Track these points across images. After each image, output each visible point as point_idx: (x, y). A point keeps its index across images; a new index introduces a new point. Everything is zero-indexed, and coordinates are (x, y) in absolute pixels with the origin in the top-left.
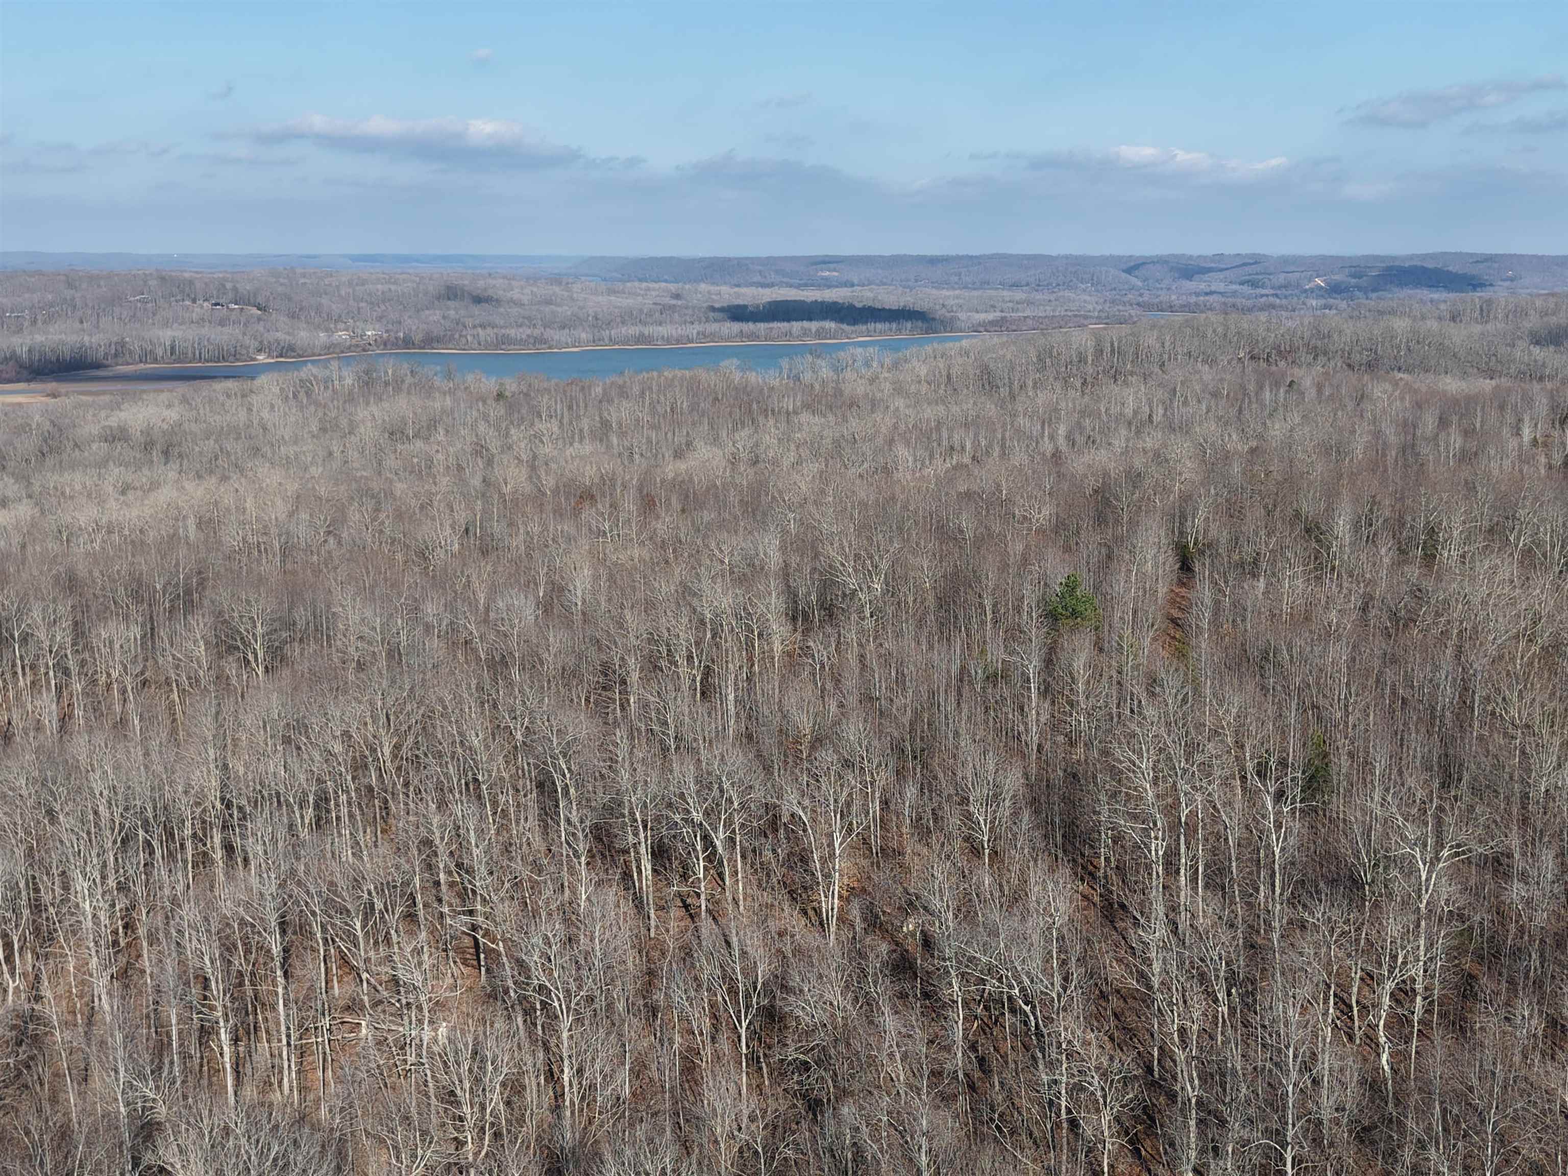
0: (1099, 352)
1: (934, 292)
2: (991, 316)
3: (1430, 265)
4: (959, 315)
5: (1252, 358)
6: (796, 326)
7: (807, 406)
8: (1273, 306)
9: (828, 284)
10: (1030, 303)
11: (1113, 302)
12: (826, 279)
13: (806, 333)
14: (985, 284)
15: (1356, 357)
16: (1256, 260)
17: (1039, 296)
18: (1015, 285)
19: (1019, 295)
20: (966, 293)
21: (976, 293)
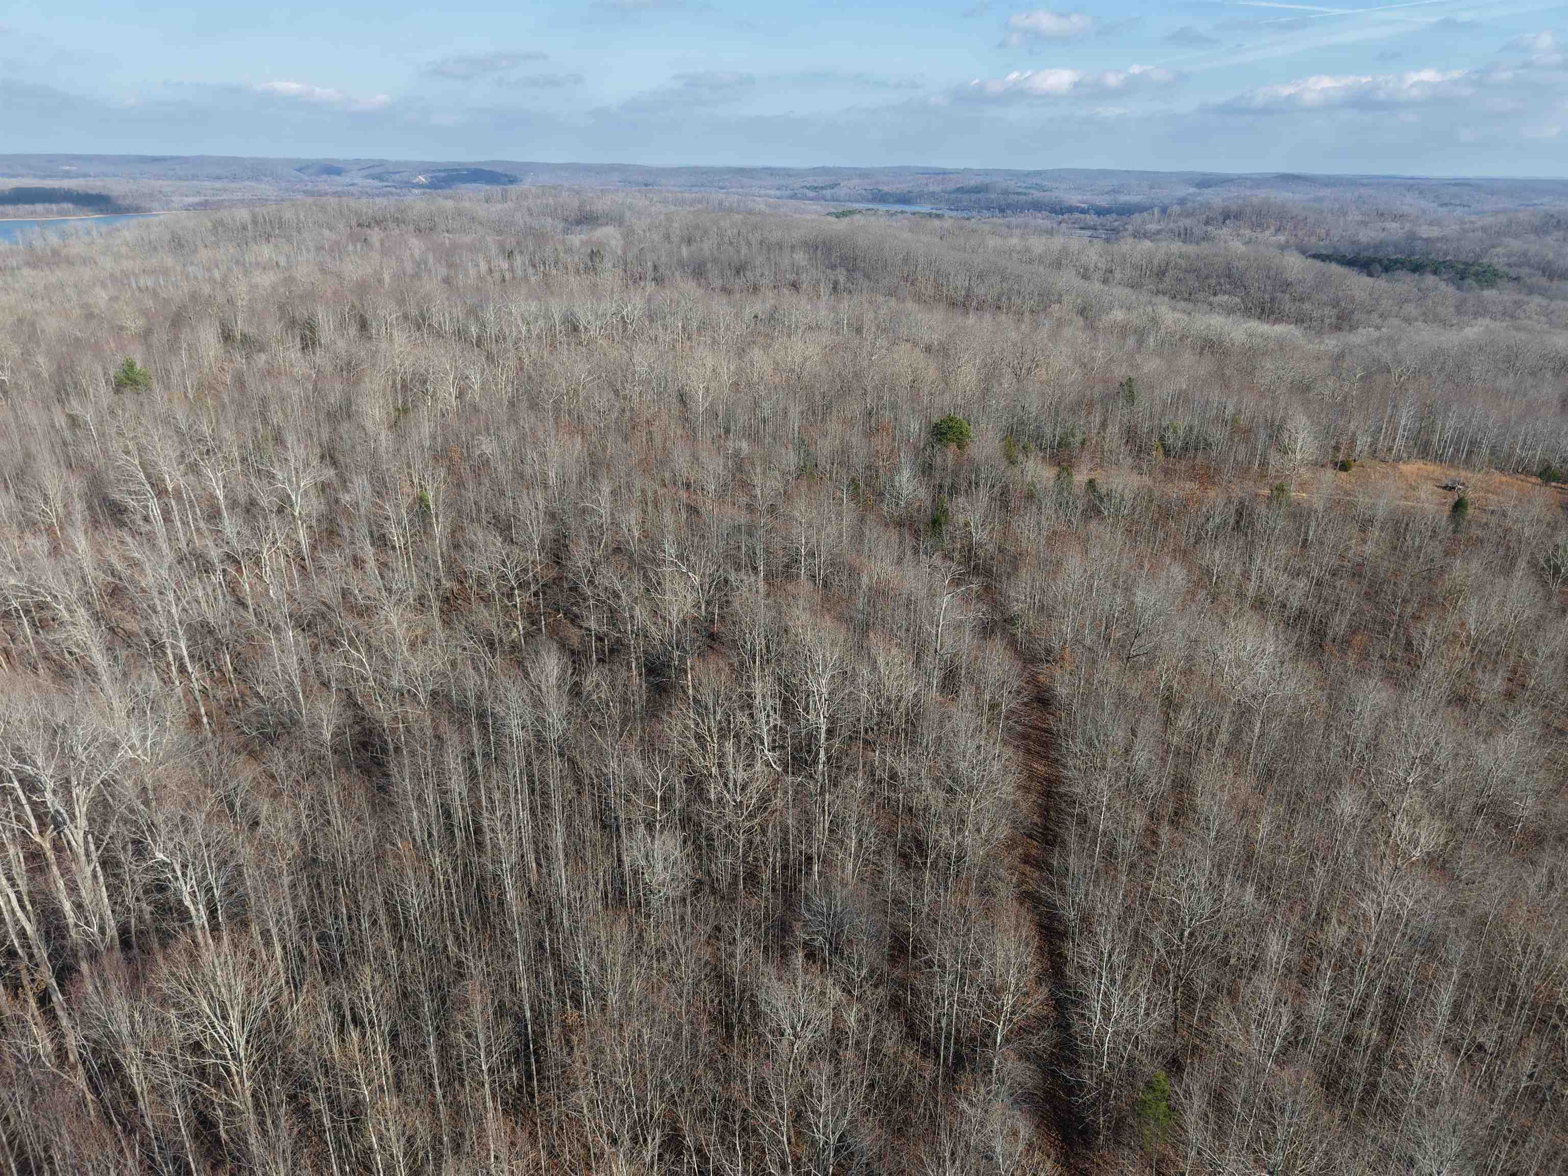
0: (255, 222)
1: (153, 182)
2: (197, 199)
3: (487, 168)
4: (174, 199)
5: (359, 225)
6: (39, 207)
7: (28, 264)
8: (392, 194)
9: (67, 175)
10: (225, 190)
11: (287, 190)
12: (68, 172)
13: (48, 212)
14: (195, 177)
15: (422, 225)
16: (381, 163)
17: (232, 185)
18: (219, 178)
19: (218, 185)
20: (178, 183)
21: (185, 183)
